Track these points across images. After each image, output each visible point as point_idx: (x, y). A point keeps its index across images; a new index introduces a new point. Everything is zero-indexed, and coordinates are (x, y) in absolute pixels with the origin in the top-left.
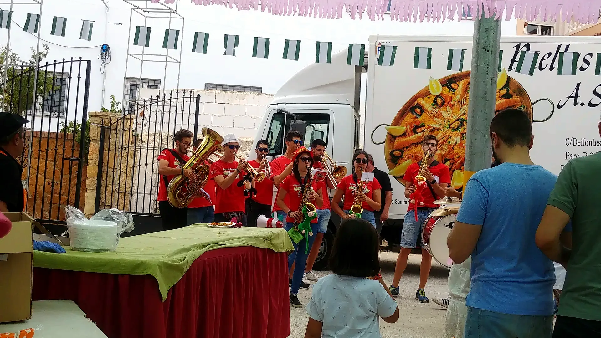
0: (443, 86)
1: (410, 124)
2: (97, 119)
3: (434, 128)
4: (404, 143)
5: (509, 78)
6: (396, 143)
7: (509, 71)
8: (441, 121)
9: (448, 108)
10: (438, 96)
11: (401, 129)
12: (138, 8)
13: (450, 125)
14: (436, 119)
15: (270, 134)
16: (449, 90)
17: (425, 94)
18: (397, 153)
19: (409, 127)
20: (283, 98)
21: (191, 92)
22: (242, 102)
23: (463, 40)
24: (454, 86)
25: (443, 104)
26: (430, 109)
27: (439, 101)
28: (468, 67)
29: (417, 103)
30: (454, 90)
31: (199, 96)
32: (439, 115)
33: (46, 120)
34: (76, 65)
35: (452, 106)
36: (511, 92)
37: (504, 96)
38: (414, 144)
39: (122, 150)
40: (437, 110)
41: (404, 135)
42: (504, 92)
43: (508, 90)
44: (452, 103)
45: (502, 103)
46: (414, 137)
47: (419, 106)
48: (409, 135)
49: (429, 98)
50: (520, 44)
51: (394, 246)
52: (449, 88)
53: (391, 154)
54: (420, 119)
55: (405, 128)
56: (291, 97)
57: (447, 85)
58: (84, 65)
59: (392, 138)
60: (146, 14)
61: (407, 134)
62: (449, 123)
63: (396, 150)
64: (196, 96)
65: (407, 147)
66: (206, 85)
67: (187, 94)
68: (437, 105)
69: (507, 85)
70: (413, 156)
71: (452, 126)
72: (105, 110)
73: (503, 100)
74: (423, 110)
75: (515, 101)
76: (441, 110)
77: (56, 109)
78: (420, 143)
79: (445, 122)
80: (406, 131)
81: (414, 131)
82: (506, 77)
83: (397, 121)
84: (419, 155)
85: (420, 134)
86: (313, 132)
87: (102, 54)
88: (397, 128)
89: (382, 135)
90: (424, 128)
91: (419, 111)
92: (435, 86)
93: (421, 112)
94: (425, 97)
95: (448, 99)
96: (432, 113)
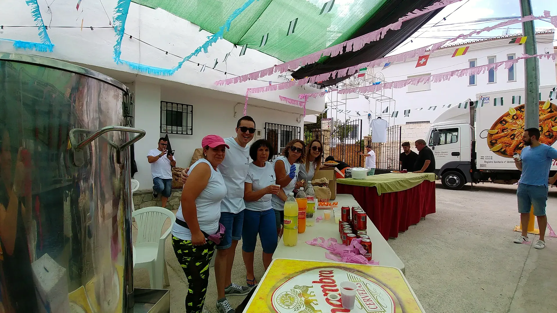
0: (516, 110)
1: (500, 128)
2: (366, 138)
3: (513, 129)
4: (497, 137)
5: (551, 103)
6: (493, 137)
7: (550, 100)
8: (517, 126)
9: (520, 120)
10: (514, 115)
11: (496, 131)
12: (378, 100)
13: (522, 127)
14: (514, 125)
15: (431, 138)
16: (520, 112)
17: (508, 115)
18: (494, 141)
19: (499, 130)
20: (436, 124)
21: (398, 126)
22: (420, 128)
23: (520, 90)
24: (522, 110)
25: (517, 118)
26: (511, 121)
27: (515, 117)
28: (523, 102)
29: (503, 119)
30: (523, 111)
31: (401, 127)
32: (516, 123)
33: (347, 140)
34: (357, 121)
35: (522, 119)
36: (552, 110)
37: (550, 112)
38: (503, 137)
39: (375, 148)
40: (514, 121)
41: (497, 133)
42: (549, 110)
43: (551, 109)
44: (522, 117)
45: (548, 115)
46: (502, 134)
47: (504, 120)
48: (500, 133)
49: (509, 116)
50: (555, 88)
51: (495, 181)
52: (520, 111)
53: (491, 142)
54: (505, 126)
55: (497, 131)
56: (440, 123)
57: (519, 110)
58: (360, 121)
59: (490, 135)
60: (381, 101)
61: (499, 133)
62: (521, 126)
63: (493, 140)
64: (400, 127)
65: (499, 139)
66: (406, 123)
67: (397, 127)
68: (515, 119)
69: (550, 107)
70: (502, 142)
71: (523, 128)
72: (369, 135)
73: (549, 114)
74: (506, 122)
75: (555, 114)
76: (516, 121)
77: (355, 136)
78: (506, 136)
79: (519, 126)
80: (498, 131)
81: (503, 131)
82: (550, 104)
83: (493, 127)
84: (506, 141)
85: (505, 132)
86: (452, 136)
87: (368, 117)
88: (493, 131)
89: (486, 134)
90: (508, 129)
91: (505, 122)
92: (512, 111)
93: (506, 123)
94: (508, 116)
95: (520, 116)
96: (511, 123)
